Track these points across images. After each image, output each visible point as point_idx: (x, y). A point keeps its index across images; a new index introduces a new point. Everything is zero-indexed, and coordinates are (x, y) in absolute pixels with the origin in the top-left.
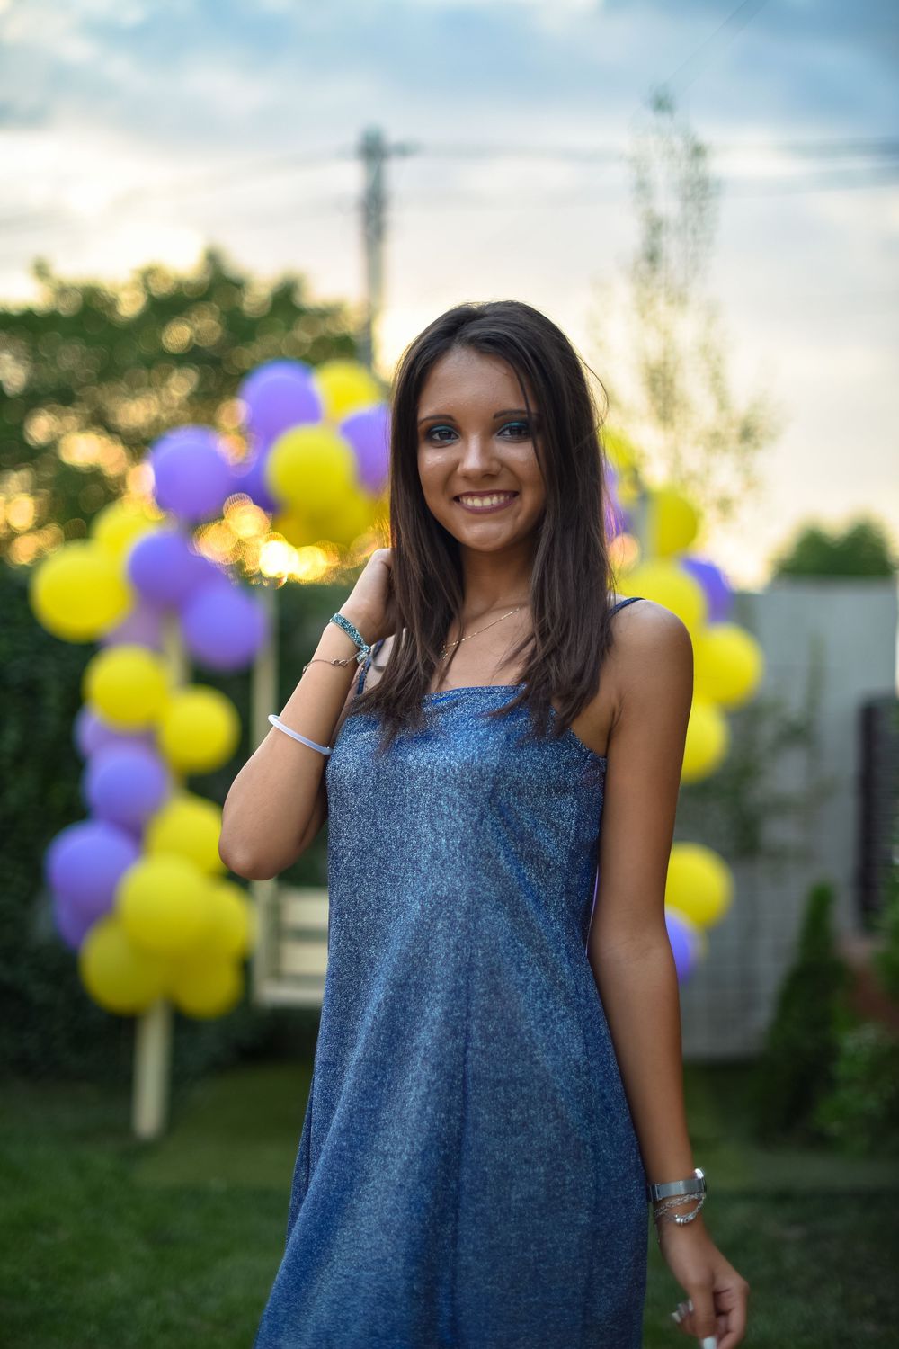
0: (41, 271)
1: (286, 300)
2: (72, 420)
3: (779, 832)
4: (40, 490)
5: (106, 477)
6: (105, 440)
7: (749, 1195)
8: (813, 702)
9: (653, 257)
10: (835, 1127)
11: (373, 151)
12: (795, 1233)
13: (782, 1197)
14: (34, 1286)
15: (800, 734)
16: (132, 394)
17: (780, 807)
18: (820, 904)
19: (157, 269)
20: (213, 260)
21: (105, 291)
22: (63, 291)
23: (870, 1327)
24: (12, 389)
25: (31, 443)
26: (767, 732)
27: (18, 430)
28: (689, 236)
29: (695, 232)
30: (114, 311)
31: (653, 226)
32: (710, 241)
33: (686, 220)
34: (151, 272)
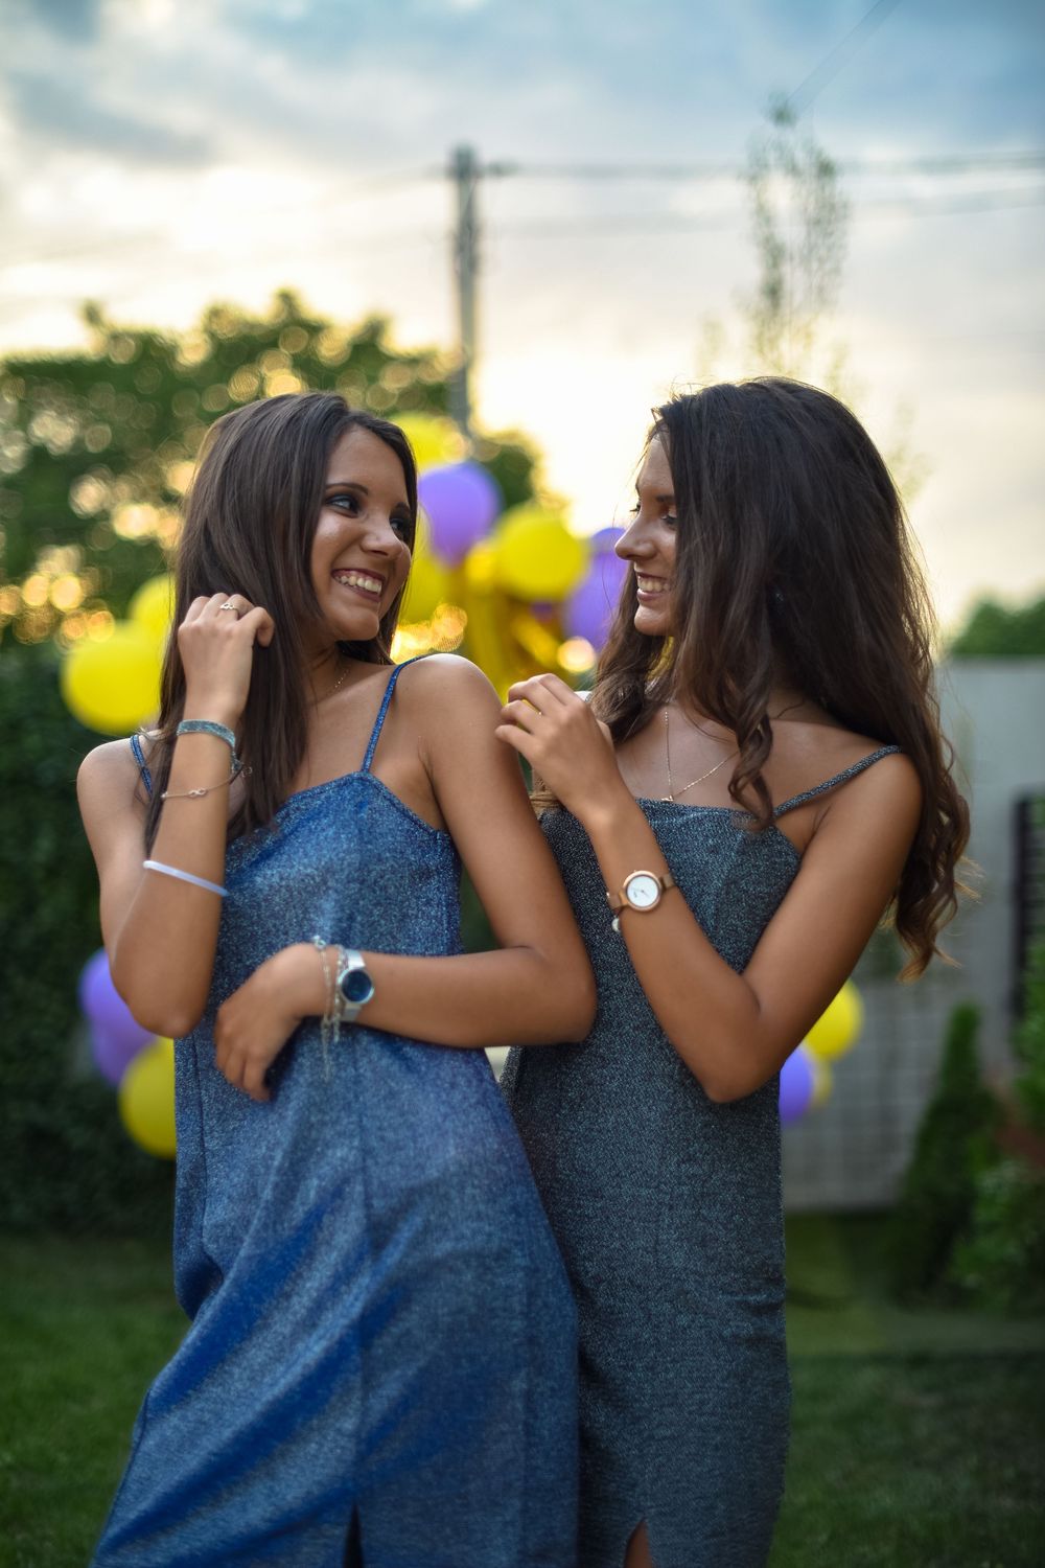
0: (92, 315)
1: (368, 348)
2: (124, 488)
4: (88, 568)
5: (162, 550)
6: (162, 510)
7: (880, 1359)
9: (773, 292)
10: (971, 1279)
11: (464, 170)
12: (929, 1401)
13: (919, 1361)
14: (63, 1458)
18: (964, 1029)
19: (222, 311)
20: (287, 299)
21: (164, 337)
22: (116, 337)
24: (56, 450)
25: (77, 511)
27: (64, 496)
28: (815, 265)
29: (821, 261)
30: (174, 359)
31: (774, 254)
32: (837, 271)
33: (811, 248)
34: (215, 314)
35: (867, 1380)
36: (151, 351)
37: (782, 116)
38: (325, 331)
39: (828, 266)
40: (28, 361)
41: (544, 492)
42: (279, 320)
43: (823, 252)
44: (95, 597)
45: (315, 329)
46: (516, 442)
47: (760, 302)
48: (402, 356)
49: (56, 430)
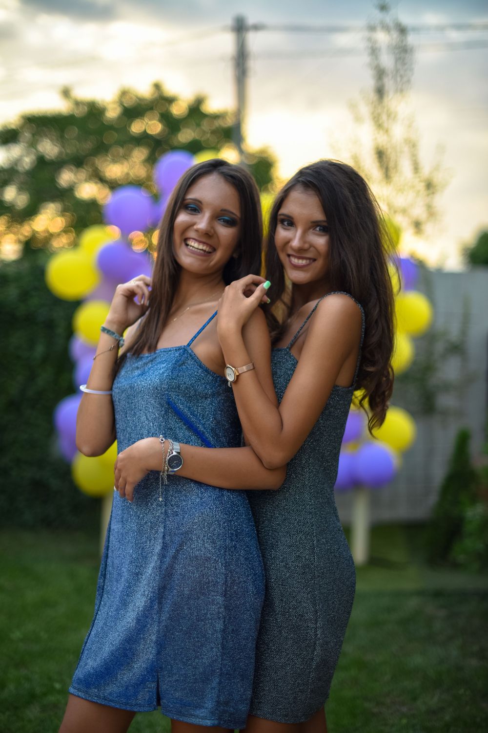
0: (66, 93)
1: (196, 111)
2: (83, 174)
3: (446, 401)
5: (99, 205)
6: (100, 185)
7: (420, 593)
8: (464, 332)
10: (461, 558)
11: (240, 27)
13: (438, 594)
15: (457, 349)
16: (114, 161)
17: (447, 387)
18: (463, 440)
19: (127, 92)
20: (157, 86)
21: (99, 104)
22: (77, 103)
23: (474, 662)
24: (49, 158)
25: (59, 187)
26: (440, 347)
27: (53, 181)
28: (399, 79)
29: (401, 76)
30: (104, 114)
31: (380, 73)
32: (409, 81)
33: (397, 71)
34: (124, 93)
35: (413, 603)
36: (94, 111)
37: (383, 8)
38: (176, 102)
39: (405, 79)
40: (37, 116)
41: (277, 178)
42: (154, 97)
43: (402, 72)
44: (69, 227)
45: (170, 100)
46: (265, 155)
47: (373, 96)
48: (212, 114)
49: (49, 148)
